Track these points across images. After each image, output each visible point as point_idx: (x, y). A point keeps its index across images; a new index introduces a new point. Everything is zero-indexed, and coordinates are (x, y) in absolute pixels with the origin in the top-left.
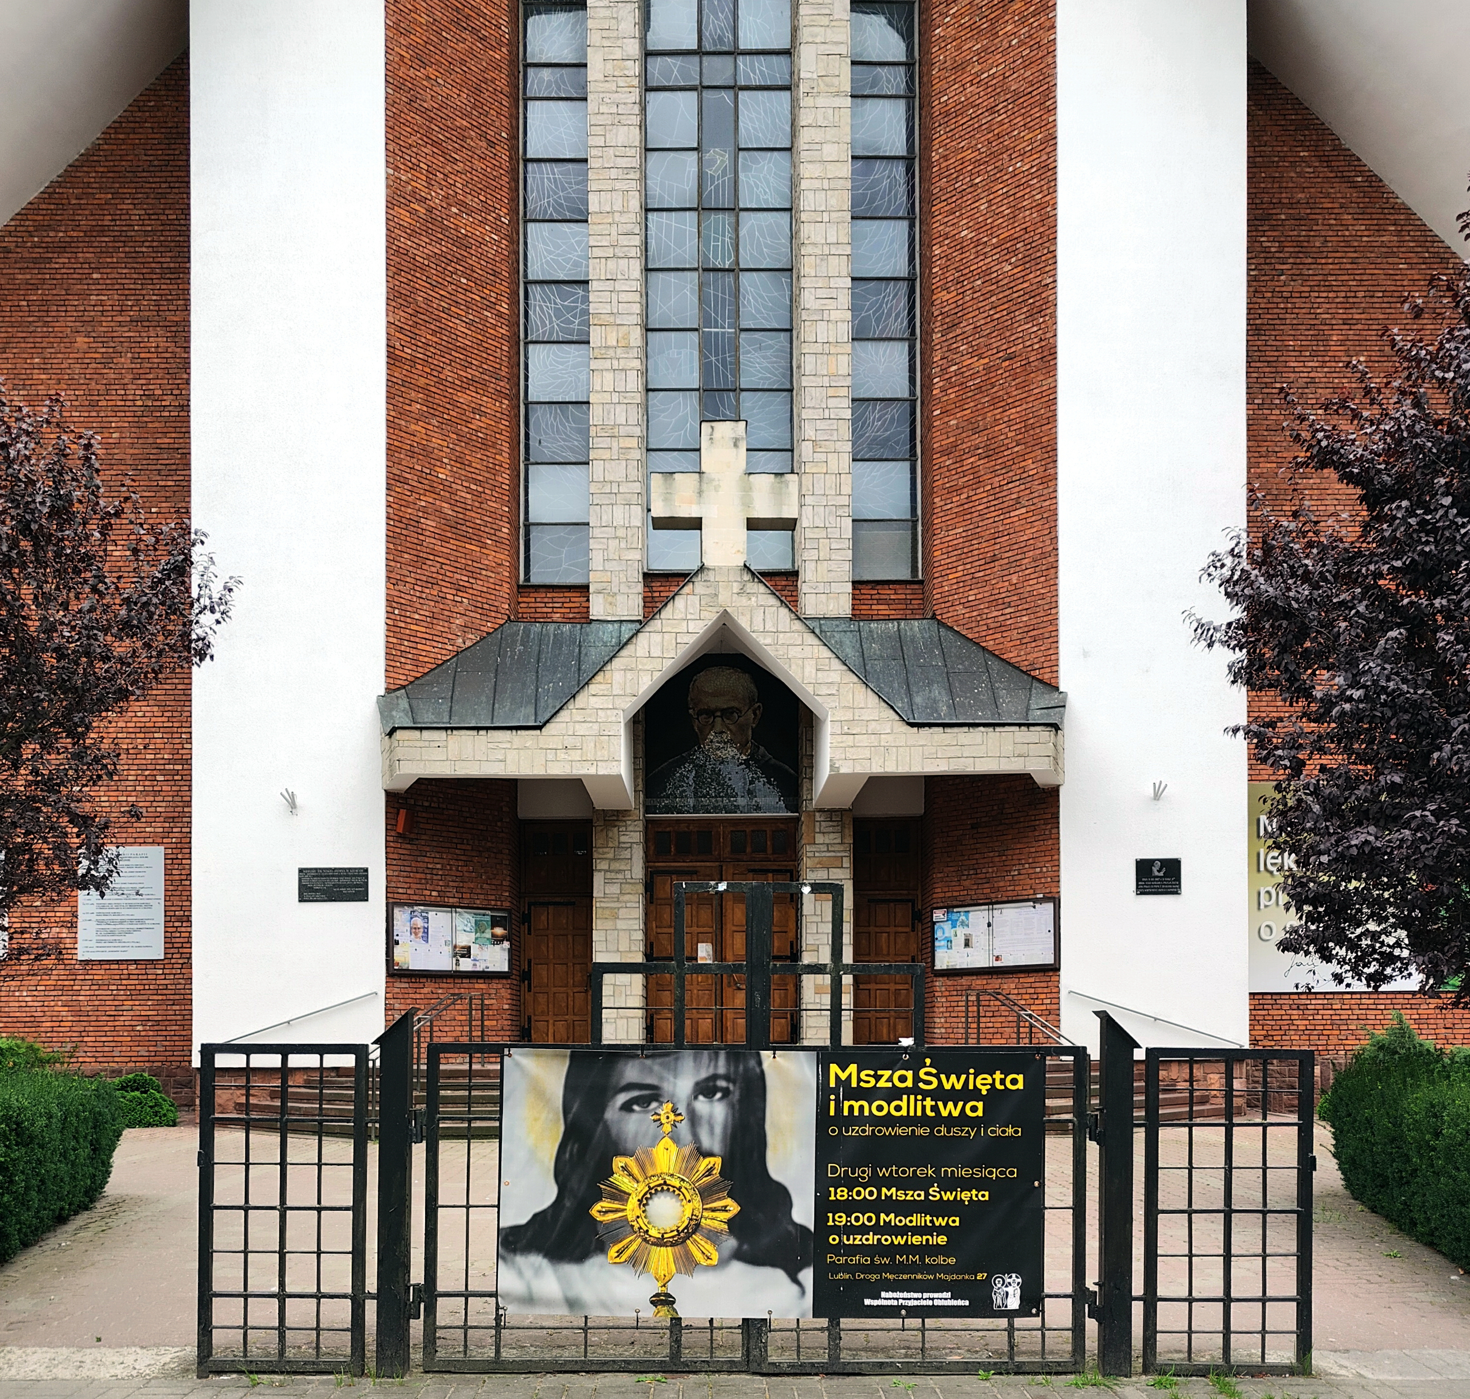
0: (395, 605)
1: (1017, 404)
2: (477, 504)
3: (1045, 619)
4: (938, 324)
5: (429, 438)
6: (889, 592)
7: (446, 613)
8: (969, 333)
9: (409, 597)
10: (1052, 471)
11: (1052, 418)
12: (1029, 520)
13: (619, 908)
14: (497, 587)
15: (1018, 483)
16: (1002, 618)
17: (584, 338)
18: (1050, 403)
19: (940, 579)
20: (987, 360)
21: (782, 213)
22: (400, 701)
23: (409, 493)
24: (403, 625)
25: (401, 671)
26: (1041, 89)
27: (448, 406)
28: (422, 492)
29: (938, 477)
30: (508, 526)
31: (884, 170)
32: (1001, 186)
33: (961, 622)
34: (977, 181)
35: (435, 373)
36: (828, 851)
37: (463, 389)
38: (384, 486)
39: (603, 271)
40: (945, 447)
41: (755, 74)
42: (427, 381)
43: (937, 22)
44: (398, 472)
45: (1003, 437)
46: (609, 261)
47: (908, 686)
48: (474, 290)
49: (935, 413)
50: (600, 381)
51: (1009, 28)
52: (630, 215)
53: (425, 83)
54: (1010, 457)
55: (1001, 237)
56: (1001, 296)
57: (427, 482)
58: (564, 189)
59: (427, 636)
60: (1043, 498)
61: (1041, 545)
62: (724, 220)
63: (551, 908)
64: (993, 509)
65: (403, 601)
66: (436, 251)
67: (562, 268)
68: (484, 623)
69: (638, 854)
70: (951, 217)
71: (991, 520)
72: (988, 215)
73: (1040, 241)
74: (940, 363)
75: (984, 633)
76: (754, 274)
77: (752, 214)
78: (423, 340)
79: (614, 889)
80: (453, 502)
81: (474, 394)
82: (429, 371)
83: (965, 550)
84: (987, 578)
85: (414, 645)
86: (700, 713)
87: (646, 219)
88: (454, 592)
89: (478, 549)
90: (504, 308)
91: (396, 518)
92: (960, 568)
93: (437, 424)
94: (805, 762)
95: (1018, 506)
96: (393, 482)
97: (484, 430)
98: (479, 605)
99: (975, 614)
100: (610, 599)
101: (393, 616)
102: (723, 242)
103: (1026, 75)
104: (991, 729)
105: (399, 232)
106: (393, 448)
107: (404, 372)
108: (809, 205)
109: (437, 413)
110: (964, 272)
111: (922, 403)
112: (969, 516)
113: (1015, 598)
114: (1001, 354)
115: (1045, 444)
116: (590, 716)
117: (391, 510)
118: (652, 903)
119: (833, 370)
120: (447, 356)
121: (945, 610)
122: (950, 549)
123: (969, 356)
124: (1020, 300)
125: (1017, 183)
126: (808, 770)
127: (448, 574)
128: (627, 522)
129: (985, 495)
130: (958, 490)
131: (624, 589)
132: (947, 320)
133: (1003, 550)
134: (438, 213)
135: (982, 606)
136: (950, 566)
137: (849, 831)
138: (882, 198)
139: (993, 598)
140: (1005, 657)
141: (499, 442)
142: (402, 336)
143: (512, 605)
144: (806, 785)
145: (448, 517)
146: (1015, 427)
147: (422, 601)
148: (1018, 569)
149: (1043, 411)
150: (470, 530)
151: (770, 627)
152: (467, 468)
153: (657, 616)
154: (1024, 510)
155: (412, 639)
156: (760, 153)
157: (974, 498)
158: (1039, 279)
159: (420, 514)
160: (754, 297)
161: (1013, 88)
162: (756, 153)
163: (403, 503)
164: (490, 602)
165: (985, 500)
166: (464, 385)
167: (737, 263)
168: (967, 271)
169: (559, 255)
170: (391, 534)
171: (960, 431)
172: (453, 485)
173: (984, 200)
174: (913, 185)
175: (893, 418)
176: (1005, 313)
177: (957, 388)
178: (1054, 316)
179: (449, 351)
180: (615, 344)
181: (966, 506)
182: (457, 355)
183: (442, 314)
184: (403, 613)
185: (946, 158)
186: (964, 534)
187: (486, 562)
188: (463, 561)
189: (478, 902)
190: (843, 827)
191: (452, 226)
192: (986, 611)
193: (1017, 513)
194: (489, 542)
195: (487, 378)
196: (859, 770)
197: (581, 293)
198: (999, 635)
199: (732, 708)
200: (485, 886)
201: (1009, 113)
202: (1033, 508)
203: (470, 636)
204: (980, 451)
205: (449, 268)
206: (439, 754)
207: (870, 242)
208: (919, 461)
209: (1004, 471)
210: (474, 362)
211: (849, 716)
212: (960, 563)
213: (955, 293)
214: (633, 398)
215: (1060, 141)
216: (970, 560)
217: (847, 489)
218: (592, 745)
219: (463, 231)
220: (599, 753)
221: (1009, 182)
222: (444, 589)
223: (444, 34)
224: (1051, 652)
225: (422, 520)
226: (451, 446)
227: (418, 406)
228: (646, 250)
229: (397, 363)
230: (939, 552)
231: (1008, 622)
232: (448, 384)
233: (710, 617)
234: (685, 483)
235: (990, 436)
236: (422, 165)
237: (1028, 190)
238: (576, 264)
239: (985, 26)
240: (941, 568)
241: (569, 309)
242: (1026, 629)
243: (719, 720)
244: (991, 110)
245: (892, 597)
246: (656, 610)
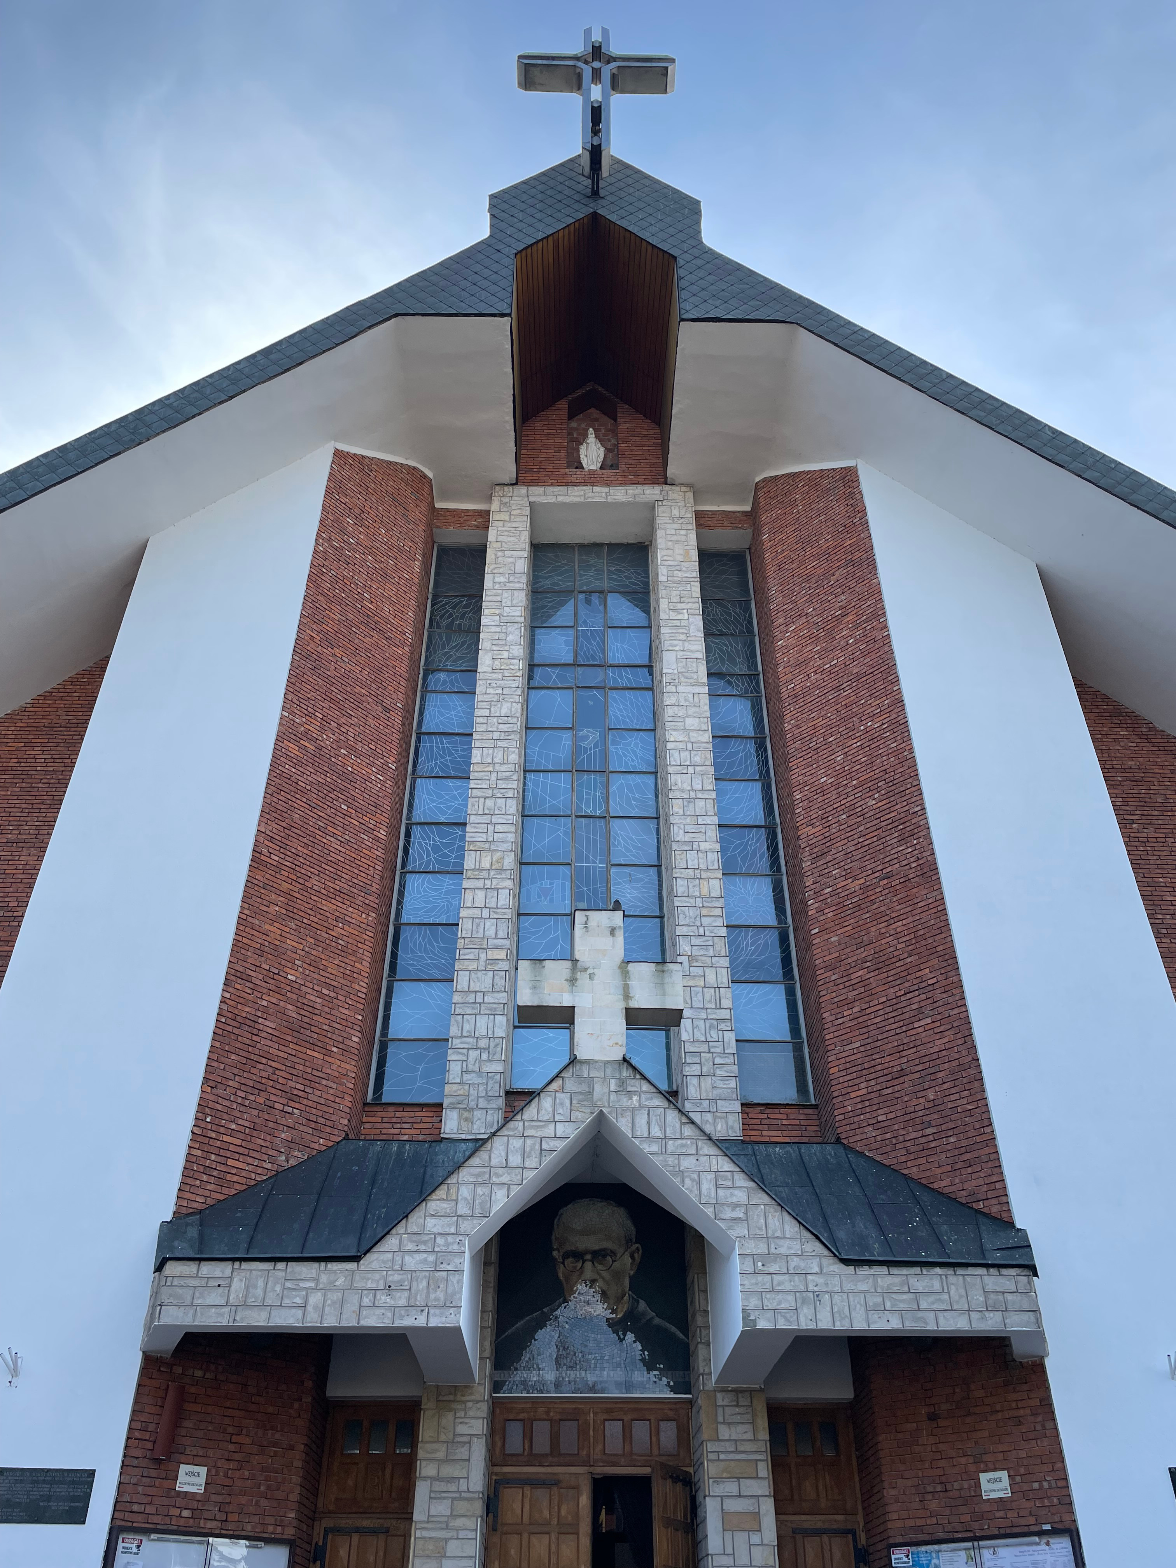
0: (207, 1110)
1: (902, 917)
2: (327, 1009)
3: (978, 1139)
4: (807, 854)
5: (283, 939)
6: (780, 1116)
7: (271, 1125)
8: (840, 859)
9: (227, 1103)
10: (955, 979)
11: (945, 927)
12: (936, 1030)
13: (447, 1540)
14: (337, 1100)
15: (917, 993)
16: (923, 1140)
17: (458, 869)
18: (939, 914)
19: (840, 1099)
20: (862, 881)
21: (648, 775)
22: (189, 1229)
23: (249, 991)
24: (214, 1135)
25: (200, 1192)
26: (882, 669)
27: (309, 912)
28: (265, 991)
29: (824, 993)
30: (359, 1035)
31: (738, 746)
32: (855, 741)
33: (873, 1146)
34: (831, 739)
35: (301, 881)
36: (737, 1452)
37: (328, 898)
38: (223, 980)
39: (481, 807)
40: (828, 963)
41: (622, 679)
42: (291, 887)
43: (779, 637)
44: (241, 969)
45: (891, 949)
46: (487, 801)
47: (825, 1218)
48: (353, 816)
49: (813, 932)
50: (471, 898)
51: (845, 633)
52: (509, 766)
53: (330, 658)
54: (903, 968)
55: (861, 779)
56: (868, 825)
57: (272, 981)
58: (450, 754)
59: (241, 1150)
60: (949, 1006)
61: (957, 1056)
62: (595, 780)
63: (355, 1538)
64: (892, 1020)
65: (219, 1107)
66: (320, 780)
67: (443, 813)
68: (316, 1139)
69: (478, 1453)
70: (809, 769)
71: (893, 1033)
72: (845, 764)
73: (902, 779)
74: (813, 887)
75: (903, 1159)
76: (624, 821)
77: (621, 776)
78: (294, 851)
79: (441, 1508)
80: (299, 1005)
81: (340, 904)
82: (295, 878)
83: (866, 1066)
84: (897, 1095)
85: (223, 1160)
86: (566, 1256)
87: (525, 778)
88: (285, 1101)
89: (321, 1056)
90: (382, 833)
91: (230, 1015)
92: (862, 1085)
93: (294, 927)
94: (700, 1320)
95: (921, 1016)
96: (233, 978)
97: (345, 938)
98: (313, 1118)
99: (888, 1136)
100: (466, 1114)
101: (203, 1125)
102: (595, 796)
103: (866, 661)
104: (950, 1271)
105: (285, 761)
106: (240, 944)
107: (267, 876)
108: (675, 761)
109: (297, 917)
110: (828, 810)
111: (795, 930)
112: (865, 1030)
113: (935, 1116)
114: (877, 874)
115: (941, 953)
116: (425, 1243)
117: (225, 1007)
118: (494, 1530)
119: (705, 891)
120: (316, 867)
121: (851, 1133)
122: (848, 1065)
123: (843, 878)
124: (889, 827)
125: (870, 738)
126: (704, 1332)
127: (281, 1080)
128: (490, 1033)
129: (880, 1007)
130: (850, 1004)
131: (482, 1103)
132: (816, 850)
133: (911, 1063)
134: (327, 751)
135: (896, 1127)
136: (850, 1083)
137: (763, 1423)
138: (740, 764)
139: (908, 1117)
140: (935, 1186)
141: (361, 951)
142: (270, 844)
143: (354, 1123)
144: (701, 1351)
145: (291, 1020)
146: (905, 939)
147: (243, 1109)
148: (933, 1083)
149: (932, 922)
150: (315, 1036)
151: (656, 1132)
152: (321, 972)
153: (518, 1117)
154: (929, 1020)
155: (222, 1152)
156: (627, 732)
157: (868, 1011)
158: (906, 808)
159: (259, 1014)
160: (624, 839)
161: (854, 672)
162: (624, 732)
163: (241, 1000)
164: (327, 1116)
165: (881, 1012)
166: (331, 895)
167: (608, 811)
168: (831, 808)
169: (441, 803)
170: (220, 1032)
171: (843, 946)
172: (303, 988)
173: (840, 753)
174: (767, 757)
175: (766, 943)
176: (875, 839)
177: (834, 908)
178: (928, 837)
179: (319, 863)
180: (488, 866)
181: (860, 1020)
182: (327, 868)
183: (317, 832)
184: (217, 1121)
185: (798, 727)
186: (862, 1049)
187: (329, 1071)
188: (301, 1067)
189: (249, 1527)
190: (754, 1416)
191: (340, 763)
192: (902, 1132)
193: (922, 1023)
194: (335, 1049)
195: (356, 891)
196: (782, 1325)
197: (460, 833)
198: (923, 1160)
199: (605, 1250)
200: (264, 1502)
201: (854, 689)
202: (939, 1017)
203: (296, 1153)
204: (868, 964)
205: (331, 795)
206: (215, 1297)
207: (730, 798)
208: (798, 985)
209: (898, 982)
210: (344, 875)
211: (762, 1248)
212: (863, 1079)
213: (820, 827)
214: (505, 914)
215: (907, 702)
216: (873, 1076)
217: (727, 1003)
218: (424, 1283)
219: (350, 769)
220: (432, 1296)
221: (862, 737)
222: (273, 1098)
223: (354, 629)
224: (994, 1179)
225: (260, 1020)
226: (307, 949)
227: (277, 908)
228: (523, 801)
229: (261, 867)
230: (836, 1069)
231: (933, 1145)
232: (313, 892)
233: (585, 1118)
234: (557, 970)
235: (877, 949)
236: (317, 714)
237: (883, 741)
238: (457, 810)
239: (823, 634)
240: (840, 1086)
241: (447, 846)
242: (956, 1152)
243: (588, 1265)
244: (837, 688)
245: (785, 1122)
246: (518, 1109)
